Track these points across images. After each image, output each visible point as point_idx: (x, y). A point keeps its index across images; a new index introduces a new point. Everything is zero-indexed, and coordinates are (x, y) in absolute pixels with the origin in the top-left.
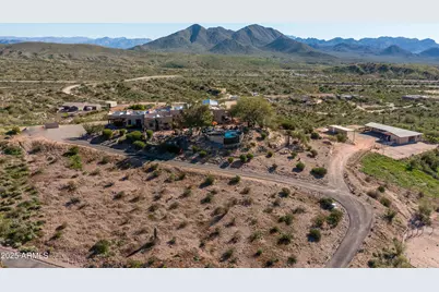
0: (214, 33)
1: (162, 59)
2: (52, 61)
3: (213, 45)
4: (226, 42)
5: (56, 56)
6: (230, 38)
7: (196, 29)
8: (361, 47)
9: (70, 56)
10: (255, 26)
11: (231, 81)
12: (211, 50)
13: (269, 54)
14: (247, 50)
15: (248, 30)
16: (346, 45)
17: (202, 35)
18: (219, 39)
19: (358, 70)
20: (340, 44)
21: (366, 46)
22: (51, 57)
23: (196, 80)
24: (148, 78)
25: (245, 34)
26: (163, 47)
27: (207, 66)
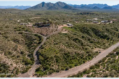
0: (48, 4)
1: (35, 13)
2: (6, 14)
3: (48, 8)
4: (52, 7)
5: (7, 12)
6: (53, 6)
7: (43, 3)
8: (87, 7)
9: (10, 12)
10: (59, 2)
11: (52, 18)
12: (48, 9)
13: (63, 10)
14: (57, 9)
15: (57, 3)
16: (84, 7)
17: (45, 5)
18: (50, 6)
19: (82, 14)
20: (83, 6)
21: (89, 7)
22: (6, 13)
23: (44, 18)
24: (34, 18)
25: (57, 4)
26: (35, 9)
27: (47, 14)
